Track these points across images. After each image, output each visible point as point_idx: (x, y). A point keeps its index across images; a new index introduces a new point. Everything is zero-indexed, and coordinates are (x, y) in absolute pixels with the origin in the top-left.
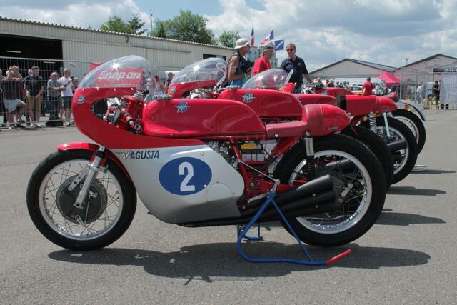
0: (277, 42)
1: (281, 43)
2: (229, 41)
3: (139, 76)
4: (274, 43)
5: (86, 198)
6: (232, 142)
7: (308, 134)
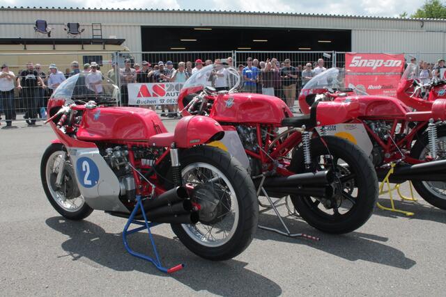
3: (399, 63)
5: (63, 180)
6: (129, 147)
7: (173, 145)
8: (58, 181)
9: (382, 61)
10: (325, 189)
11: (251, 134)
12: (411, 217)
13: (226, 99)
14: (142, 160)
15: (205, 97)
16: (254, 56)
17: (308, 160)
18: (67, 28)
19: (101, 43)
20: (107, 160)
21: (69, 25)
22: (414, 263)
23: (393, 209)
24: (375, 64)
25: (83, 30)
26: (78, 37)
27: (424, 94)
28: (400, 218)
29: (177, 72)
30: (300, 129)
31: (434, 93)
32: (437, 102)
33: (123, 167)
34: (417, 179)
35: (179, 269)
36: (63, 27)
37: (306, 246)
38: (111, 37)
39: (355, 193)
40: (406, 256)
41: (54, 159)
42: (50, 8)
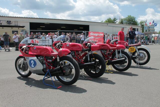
0: (155, 24)
1: (156, 24)
2: (143, 24)
3: (102, 35)
4: (154, 24)
5: (23, 66)
6: (44, 56)
7: (58, 56)
8: (21, 66)
9: (98, 34)
10: (94, 67)
11: (74, 53)
12: (112, 73)
13: (67, 44)
14: (48, 60)
15: (61, 44)
16: (64, 32)
17: (89, 60)
18: (7, 22)
19: (17, 27)
20: (39, 60)
21: (7, 21)
22: (115, 83)
23: (108, 72)
24: (96, 35)
25: (12, 23)
26: (10, 25)
27: (113, 43)
28: (110, 74)
29: (42, 36)
30: (87, 52)
31: (115, 43)
32: (118, 45)
33: (43, 62)
34: (113, 64)
35: (61, 87)
36: (6, 22)
37: (89, 81)
38: (21, 25)
39: (100, 67)
40: (113, 82)
41: (19, 60)
42: (3, 16)
